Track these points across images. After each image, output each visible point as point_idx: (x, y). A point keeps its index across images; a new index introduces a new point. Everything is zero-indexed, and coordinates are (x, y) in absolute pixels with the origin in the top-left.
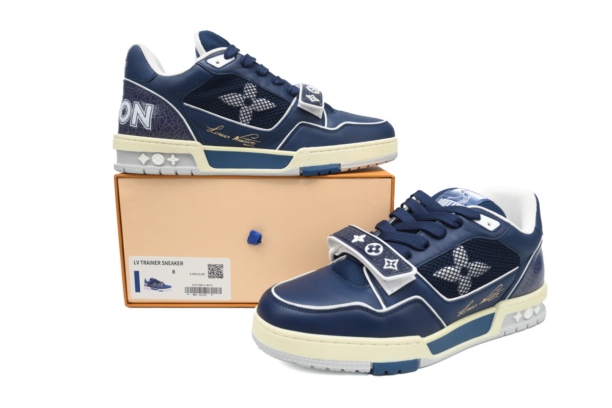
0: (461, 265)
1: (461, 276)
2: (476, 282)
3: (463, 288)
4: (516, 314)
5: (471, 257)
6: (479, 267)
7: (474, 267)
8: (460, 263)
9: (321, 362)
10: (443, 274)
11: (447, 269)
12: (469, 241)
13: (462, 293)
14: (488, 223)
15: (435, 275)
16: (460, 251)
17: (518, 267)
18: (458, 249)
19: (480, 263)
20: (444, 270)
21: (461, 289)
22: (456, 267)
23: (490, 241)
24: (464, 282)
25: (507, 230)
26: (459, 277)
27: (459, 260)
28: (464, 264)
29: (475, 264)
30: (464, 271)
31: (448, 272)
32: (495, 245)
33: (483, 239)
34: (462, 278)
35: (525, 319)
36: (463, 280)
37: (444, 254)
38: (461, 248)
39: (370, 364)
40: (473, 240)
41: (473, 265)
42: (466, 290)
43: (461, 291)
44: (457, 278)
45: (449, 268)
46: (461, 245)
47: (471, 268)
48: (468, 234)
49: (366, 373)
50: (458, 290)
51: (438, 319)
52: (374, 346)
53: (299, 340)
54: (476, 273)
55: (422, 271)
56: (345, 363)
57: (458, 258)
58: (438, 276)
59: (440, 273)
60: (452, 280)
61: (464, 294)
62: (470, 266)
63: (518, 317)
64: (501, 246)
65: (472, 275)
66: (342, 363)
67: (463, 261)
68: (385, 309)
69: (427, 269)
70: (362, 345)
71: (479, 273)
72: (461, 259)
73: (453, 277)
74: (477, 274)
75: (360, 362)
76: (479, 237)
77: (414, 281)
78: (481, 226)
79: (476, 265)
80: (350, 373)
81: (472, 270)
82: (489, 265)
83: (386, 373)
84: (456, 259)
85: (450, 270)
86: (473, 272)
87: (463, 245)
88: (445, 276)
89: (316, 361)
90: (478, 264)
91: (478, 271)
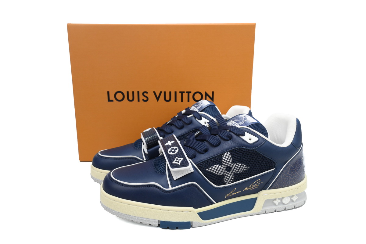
0: (226, 165)
1: (226, 172)
2: (237, 177)
3: (227, 179)
4: (275, 200)
5: (234, 160)
6: (240, 167)
7: (235, 166)
8: (226, 163)
9: (128, 216)
10: (213, 169)
11: (216, 167)
12: (234, 150)
13: (226, 183)
14: (249, 138)
15: (207, 169)
16: (226, 156)
17: (274, 169)
18: (226, 154)
19: (240, 164)
20: (214, 167)
21: (225, 180)
22: (222, 166)
23: (249, 150)
24: (227, 176)
25: (262, 144)
26: (224, 172)
27: (225, 162)
28: (228, 164)
29: (236, 164)
30: (228, 169)
31: (216, 168)
32: (252, 153)
33: (244, 149)
34: (226, 173)
35: (284, 204)
36: (227, 175)
37: (216, 157)
38: (227, 154)
39: (158, 221)
40: (237, 149)
41: (235, 165)
42: (230, 181)
43: (226, 181)
44: (222, 173)
45: (217, 166)
46: (228, 152)
47: (234, 167)
48: (234, 144)
49: (155, 226)
50: (224, 180)
51: (208, 198)
52: (160, 210)
53: (116, 202)
54: (237, 170)
55: (199, 167)
56: (142, 219)
57: (225, 160)
58: (210, 170)
59: (210, 168)
60: (219, 174)
61: (228, 183)
62: (233, 166)
63: (277, 202)
64: (257, 154)
65: (234, 171)
66: (140, 219)
67: (227, 162)
68: (171, 188)
69: (203, 166)
70: (153, 209)
71: (239, 171)
72: (227, 161)
73: (220, 172)
74: (238, 172)
75: (151, 219)
76: (240, 147)
77: (192, 173)
78: (244, 140)
79: (237, 166)
80: (146, 225)
81: (234, 168)
82: (248, 166)
83: (168, 228)
84: (223, 161)
85: (218, 167)
86: (235, 170)
87: (229, 151)
88: (214, 171)
89: (126, 215)
90: (239, 165)
91: (239, 170)
